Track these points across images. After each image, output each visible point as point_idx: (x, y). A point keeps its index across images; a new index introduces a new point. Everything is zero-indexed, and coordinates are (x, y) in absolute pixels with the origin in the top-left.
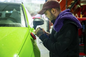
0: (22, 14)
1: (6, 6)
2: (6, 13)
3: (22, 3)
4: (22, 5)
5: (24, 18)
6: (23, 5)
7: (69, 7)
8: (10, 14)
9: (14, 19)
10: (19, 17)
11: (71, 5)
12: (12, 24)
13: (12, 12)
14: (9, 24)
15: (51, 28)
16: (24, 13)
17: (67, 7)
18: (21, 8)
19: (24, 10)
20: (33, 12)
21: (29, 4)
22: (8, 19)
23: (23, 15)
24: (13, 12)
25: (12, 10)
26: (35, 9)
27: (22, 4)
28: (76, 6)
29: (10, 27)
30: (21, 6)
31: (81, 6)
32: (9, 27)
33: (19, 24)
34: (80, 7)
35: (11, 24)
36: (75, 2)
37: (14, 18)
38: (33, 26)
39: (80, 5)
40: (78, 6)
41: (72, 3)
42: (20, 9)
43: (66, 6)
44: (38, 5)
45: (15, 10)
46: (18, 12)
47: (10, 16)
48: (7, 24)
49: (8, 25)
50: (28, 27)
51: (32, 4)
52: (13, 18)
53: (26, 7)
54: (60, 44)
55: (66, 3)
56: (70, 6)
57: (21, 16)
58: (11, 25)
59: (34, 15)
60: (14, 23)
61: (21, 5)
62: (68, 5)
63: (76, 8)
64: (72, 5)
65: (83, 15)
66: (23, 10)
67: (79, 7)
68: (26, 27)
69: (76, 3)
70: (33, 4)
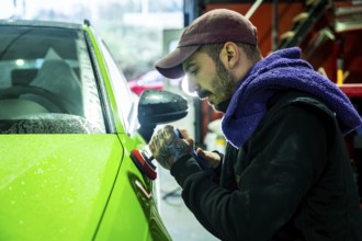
0: (87, 72)
1: (15, 36)
2: (12, 68)
3: (87, 22)
4: (85, 32)
5: (96, 91)
6: (92, 30)
7: (285, 40)
8: (33, 73)
9: (52, 94)
10: (74, 85)
11: (293, 30)
12: (43, 117)
13: (39, 63)
14: (25, 121)
15: (211, 131)
16: (98, 68)
17: (277, 40)
18: (81, 44)
19: (94, 56)
20: (132, 62)
21: (113, 29)
22: (22, 96)
23: (92, 76)
24: (44, 65)
25: (42, 55)
26: (140, 51)
27: (85, 27)
28: (315, 36)
29: (34, 132)
30: (80, 35)
31: (338, 35)
32: (26, 132)
33: (75, 120)
34: (331, 36)
35: (36, 118)
36: (310, 18)
37: (51, 89)
38: (139, 126)
39: (332, 29)
40: (326, 36)
41: (297, 23)
42: (79, 49)
43: (274, 34)
44: (152, 35)
45: (52, 55)
46: (68, 62)
47: (33, 83)
48: (19, 118)
49: (21, 127)
50: (116, 133)
51: (126, 29)
52: (47, 91)
53: (103, 42)
54: (248, 197)
55: (273, 22)
56: (291, 34)
57: (84, 80)
58: (36, 123)
59: (135, 76)
60: (51, 117)
61: (79, 30)
62: (280, 32)
63: (317, 43)
64: (297, 30)
65: (347, 74)
66: (93, 52)
67: (329, 40)
68: (108, 131)
69: (315, 20)
70: (131, 28)
